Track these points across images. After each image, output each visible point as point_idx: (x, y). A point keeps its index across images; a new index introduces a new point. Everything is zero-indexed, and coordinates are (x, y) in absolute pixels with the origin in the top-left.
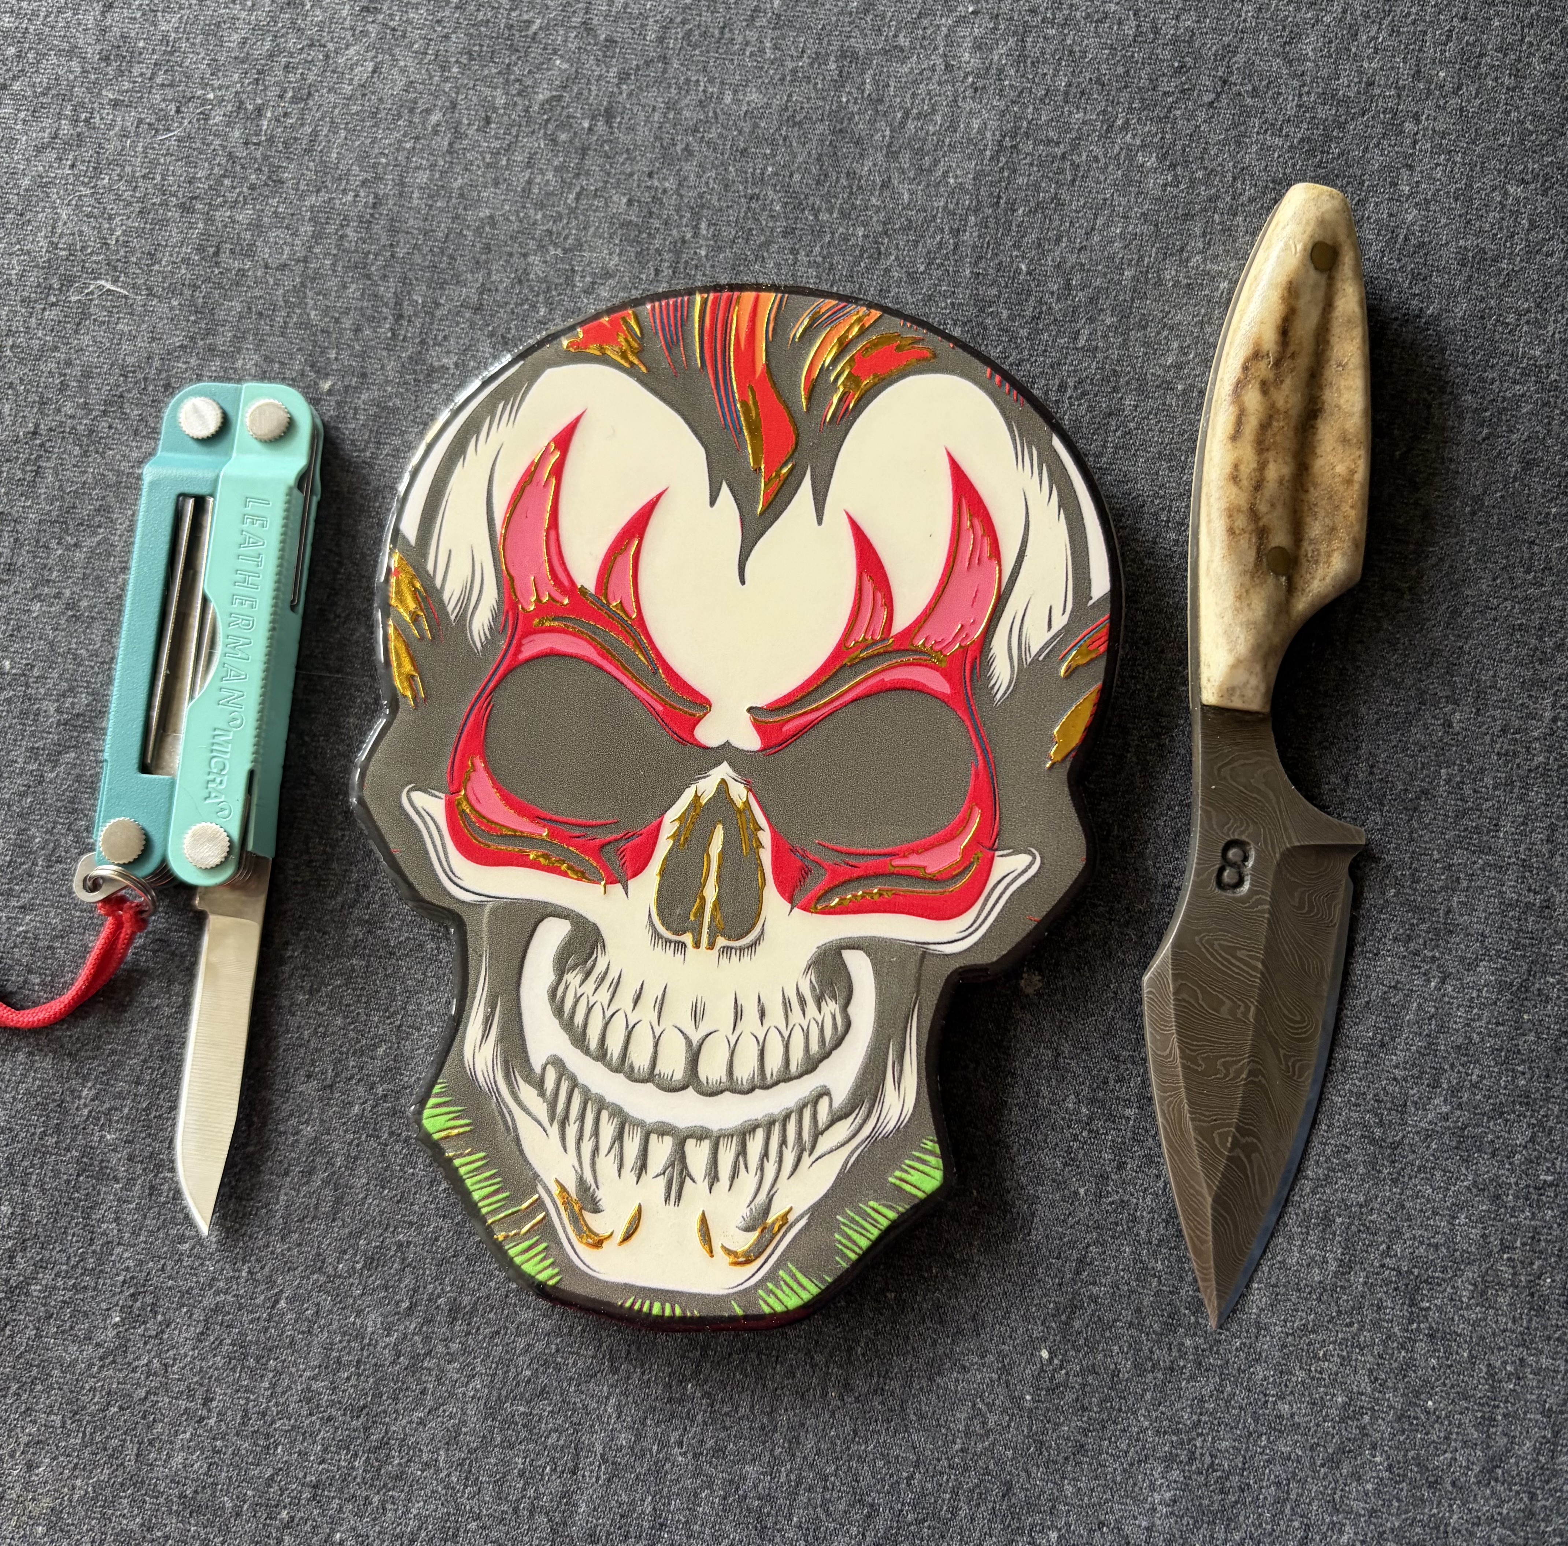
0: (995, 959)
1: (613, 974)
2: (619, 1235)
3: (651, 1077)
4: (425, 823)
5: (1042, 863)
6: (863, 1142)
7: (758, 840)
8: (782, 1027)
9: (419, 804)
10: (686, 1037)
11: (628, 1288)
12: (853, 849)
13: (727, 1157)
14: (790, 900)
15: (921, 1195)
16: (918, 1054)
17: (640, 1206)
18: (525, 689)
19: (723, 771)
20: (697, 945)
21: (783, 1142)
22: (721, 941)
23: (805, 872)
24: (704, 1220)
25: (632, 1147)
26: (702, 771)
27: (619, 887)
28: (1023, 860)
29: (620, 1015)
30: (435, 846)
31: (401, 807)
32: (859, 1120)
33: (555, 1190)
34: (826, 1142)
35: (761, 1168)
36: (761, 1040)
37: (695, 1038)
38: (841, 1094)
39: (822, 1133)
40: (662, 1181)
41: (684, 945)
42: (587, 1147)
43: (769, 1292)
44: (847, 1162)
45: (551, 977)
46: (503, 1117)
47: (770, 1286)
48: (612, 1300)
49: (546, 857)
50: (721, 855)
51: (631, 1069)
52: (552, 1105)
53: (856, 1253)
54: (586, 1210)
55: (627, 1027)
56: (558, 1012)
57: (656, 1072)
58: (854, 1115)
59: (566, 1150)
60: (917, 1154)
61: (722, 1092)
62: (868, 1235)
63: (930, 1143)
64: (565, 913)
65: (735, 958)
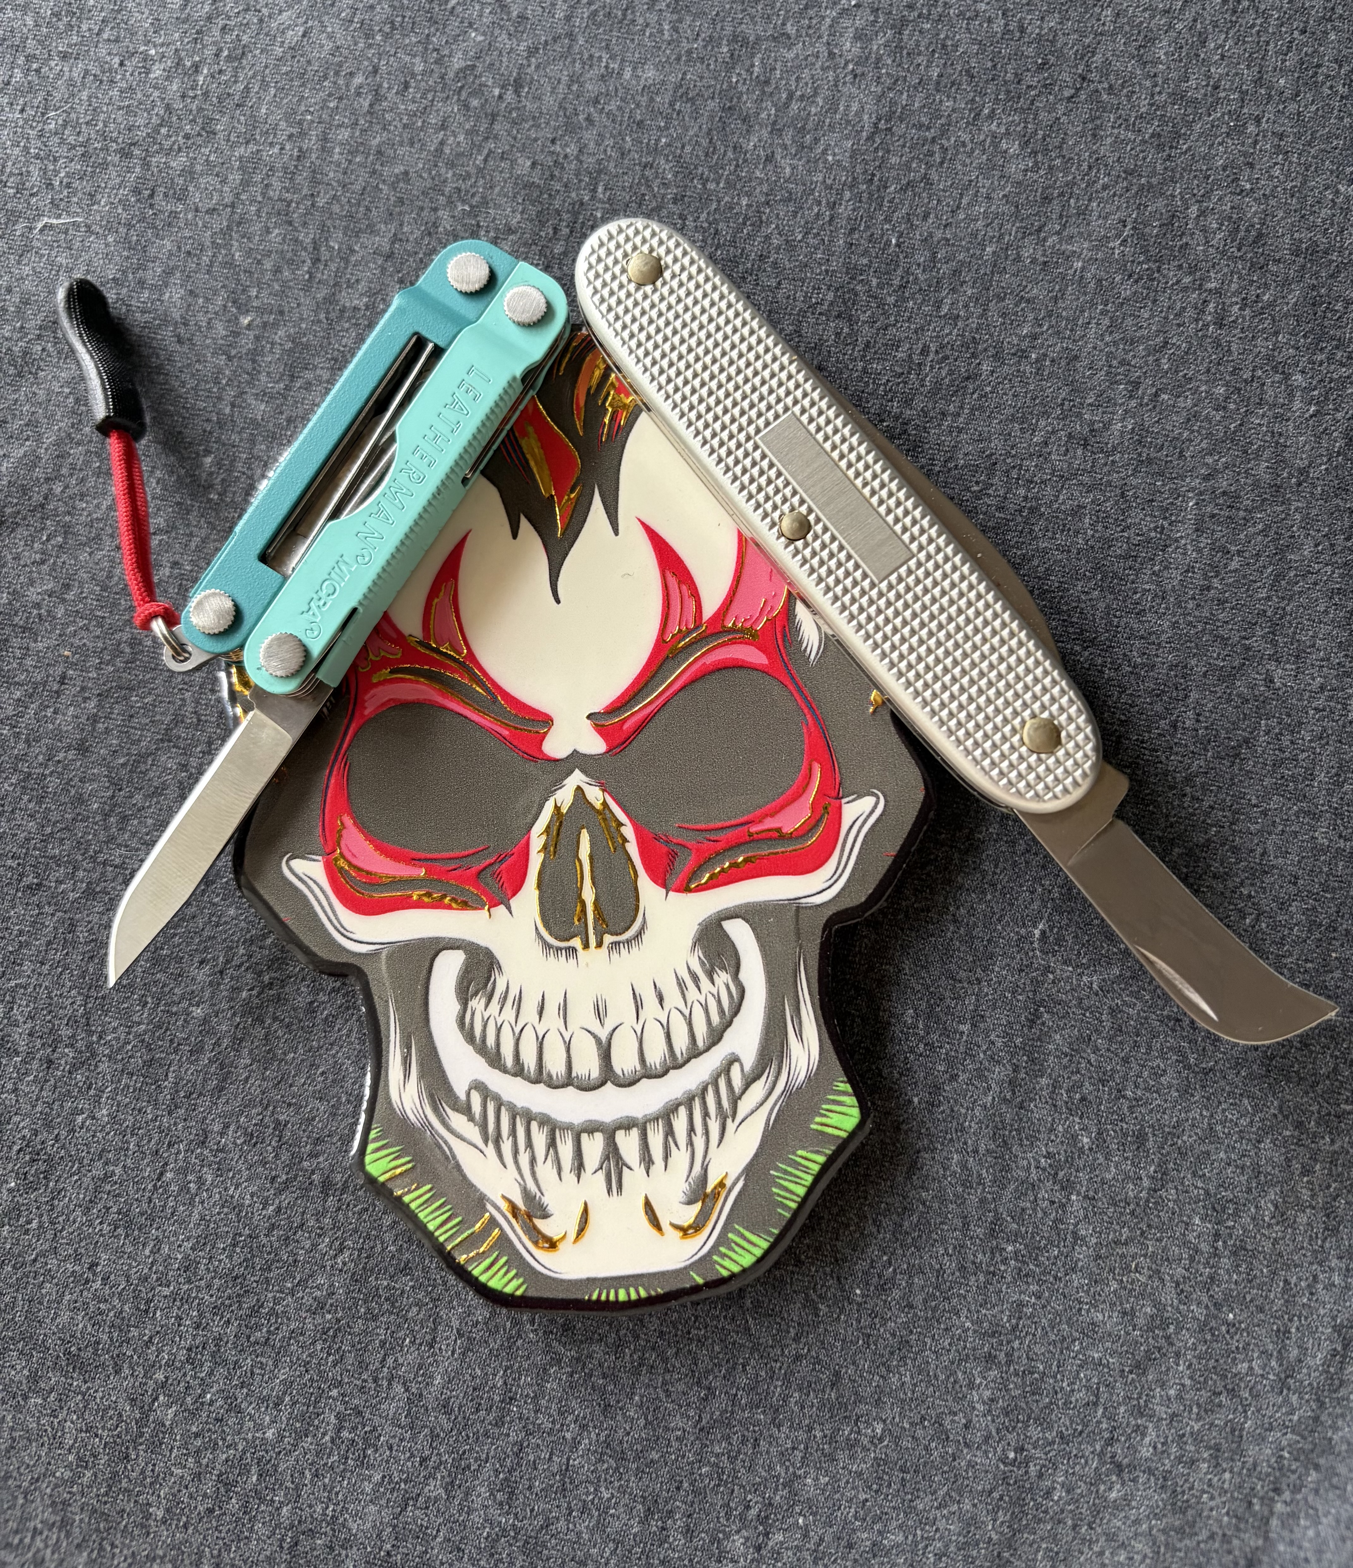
0: (863, 899)
1: (513, 992)
2: (572, 1235)
3: (569, 1081)
4: (309, 887)
5: (886, 801)
6: (780, 1097)
7: (622, 836)
8: (682, 1006)
9: (299, 871)
10: (595, 1036)
11: (591, 1282)
12: (712, 825)
13: (656, 1140)
14: (664, 885)
15: (844, 1135)
16: (814, 1004)
17: (586, 1206)
19: (577, 778)
20: (586, 946)
21: (706, 1114)
22: (608, 939)
23: (672, 856)
24: (648, 1205)
25: (566, 1150)
26: (557, 783)
27: (502, 908)
28: (867, 802)
29: (529, 1028)
30: (322, 907)
31: (283, 877)
32: (771, 1078)
33: (504, 1206)
34: (744, 1107)
35: (690, 1143)
36: (665, 1023)
37: (604, 1037)
38: (749, 1058)
39: (740, 1098)
40: (601, 1175)
41: (574, 950)
42: (524, 1159)
43: (724, 1256)
44: (768, 1119)
45: (457, 1007)
46: (440, 1147)
47: (723, 1249)
48: (579, 1296)
49: (429, 894)
50: (591, 857)
51: (550, 1077)
52: (483, 1127)
53: (795, 1201)
54: (536, 1217)
55: (537, 1039)
56: (470, 1038)
57: (574, 1074)
58: (766, 1074)
59: (505, 1166)
60: (832, 1097)
61: (639, 1080)
62: (803, 1182)
63: (842, 1085)
64: (457, 944)
65: (624, 951)
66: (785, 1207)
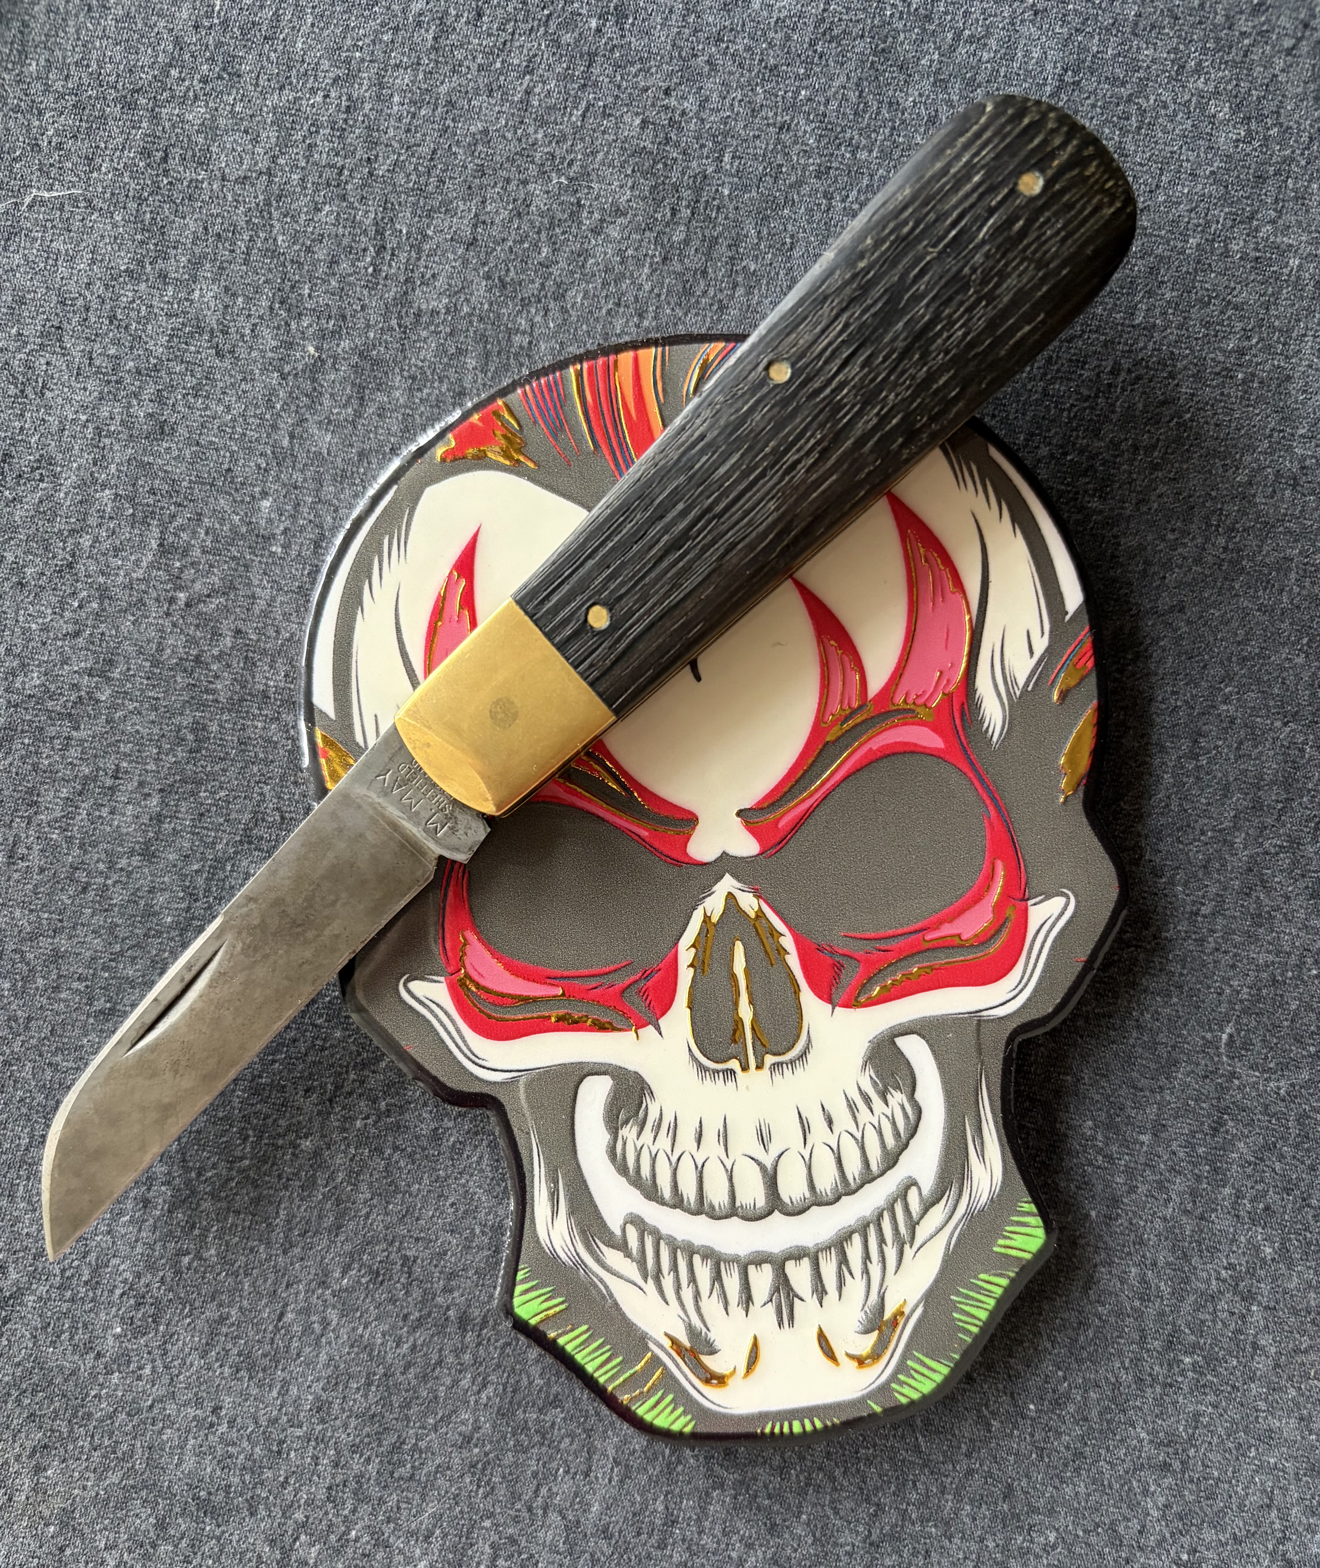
1: (668, 1119)
2: (742, 1368)
3: (733, 1211)
4: (432, 1011)
5: (1076, 901)
6: (960, 1221)
7: (781, 946)
8: (853, 1130)
9: (419, 994)
10: (759, 1163)
11: (764, 1417)
12: (882, 933)
13: (829, 1268)
14: (829, 1000)
15: (1028, 1256)
16: (996, 1122)
17: (755, 1338)
19: (727, 884)
20: (746, 1067)
21: (882, 1241)
22: (769, 1059)
23: (838, 968)
24: (822, 1336)
25: (732, 1283)
26: (706, 890)
27: (650, 1028)
28: (1056, 903)
29: (686, 1157)
30: (449, 1033)
31: (401, 1000)
32: (949, 1204)
33: (667, 1343)
34: (922, 1232)
36: (835, 1148)
37: (769, 1164)
38: (927, 1181)
39: (918, 1223)
40: (771, 1308)
41: (733, 1072)
42: (688, 1294)
43: (902, 1383)
44: (949, 1244)
45: (606, 1137)
46: (596, 1286)
47: (901, 1377)
48: (751, 1430)
50: (747, 971)
51: (712, 1207)
52: (642, 1263)
53: (976, 1326)
54: (703, 1354)
55: (696, 1167)
56: (623, 1169)
57: (738, 1204)
58: (945, 1197)
59: (667, 1303)
60: (1015, 1219)
61: (809, 1208)
62: (985, 1306)
63: (1026, 1205)
64: (603, 1069)
65: (787, 1072)
66: (967, 1332)
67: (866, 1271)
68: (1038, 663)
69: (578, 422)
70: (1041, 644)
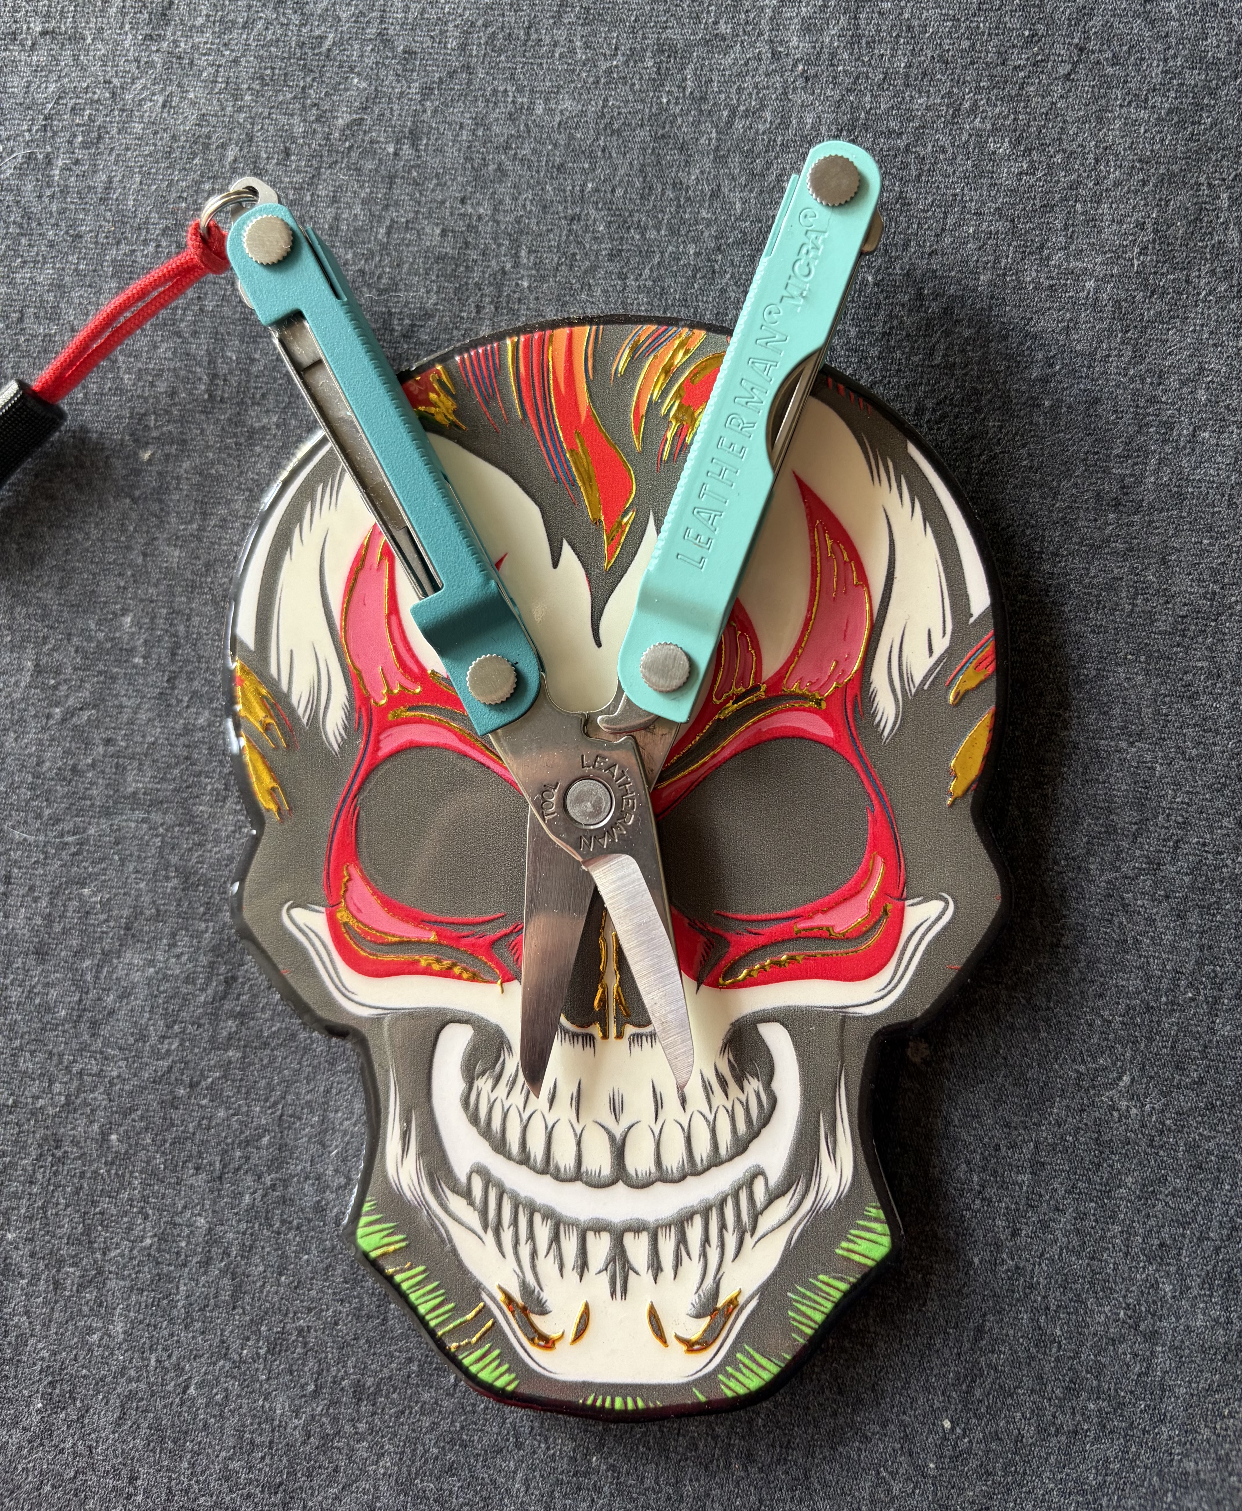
0: (919, 1014)
2: (571, 1334)
3: (578, 1175)
4: (310, 940)
5: (956, 908)
6: (805, 1217)
8: (706, 1110)
9: (300, 922)
10: (608, 1132)
11: (587, 1386)
12: (755, 917)
13: (667, 1246)
14: (696, 977)
15: (870, 1263)
16: (851, 1123)
17: (587, 1306)
18: (389, 787)
20: (605, 1036)
21: (723, 1226)
22: (630, 1030)
23: (708, 945)
24: (653, 1313)
25: (570, 1246)
27: (516, 983)
28: (935, 907)
29: (537, 1116)
30: (323, 963)
31: (282, 927)
32: (797, 1196)
33: (500, 1297)
34: (766, 1222)
36: (686, 1127)
37: (618, 1134)
38: (775, 1173)
39: (761, 1213)
40: (605, 1277)
41: (592, 1037)
42: (525, 1251)
43: (730, 1376)
44: (790, 1238)
45: (462, 1086)
46: (436, 1229)
47: (729, 1369)
48: (573, 1399)
49: (439, 961)
51: (557, 1168)
52: (484, 1213)
53: (812, 1328)
54: (533, 1313)
55: (546, 1128)
56: (474, 1120)
57: (583, 1169)
58: (792, 1191)
59: (504, 1256)
60: (861, 1222)
61: (653, 1183)
62: (822, 1309)
63: (874, 1210)
64: (465, 1018)
65: (646, 1045)
66: (801, 1333)
67: (704, 1254)
68: (937, 663)
69: (509, 392)
70: (941, 645)
